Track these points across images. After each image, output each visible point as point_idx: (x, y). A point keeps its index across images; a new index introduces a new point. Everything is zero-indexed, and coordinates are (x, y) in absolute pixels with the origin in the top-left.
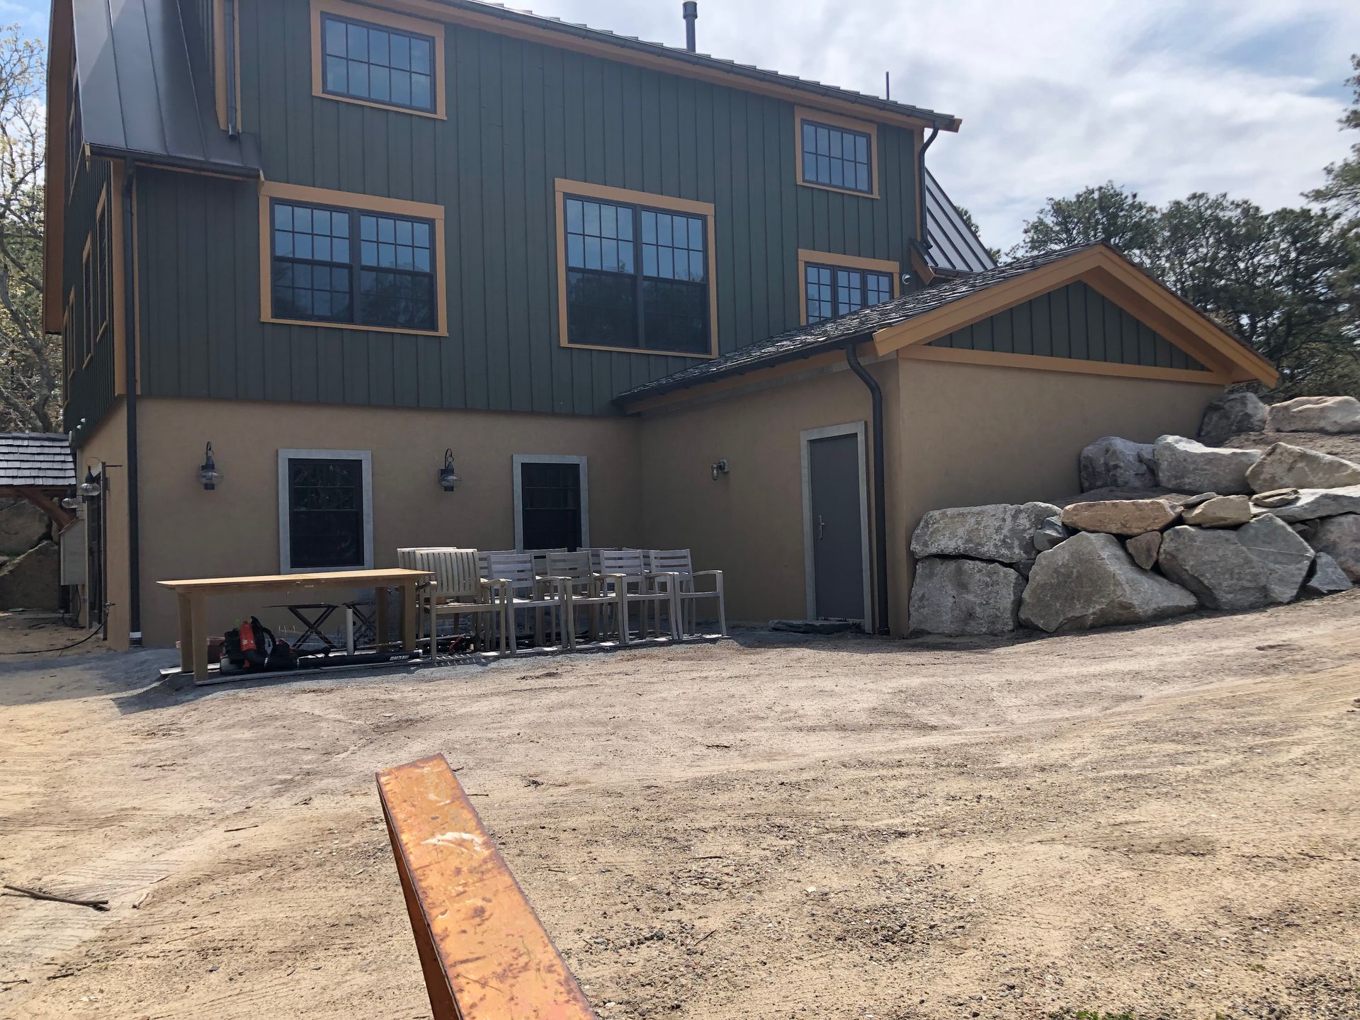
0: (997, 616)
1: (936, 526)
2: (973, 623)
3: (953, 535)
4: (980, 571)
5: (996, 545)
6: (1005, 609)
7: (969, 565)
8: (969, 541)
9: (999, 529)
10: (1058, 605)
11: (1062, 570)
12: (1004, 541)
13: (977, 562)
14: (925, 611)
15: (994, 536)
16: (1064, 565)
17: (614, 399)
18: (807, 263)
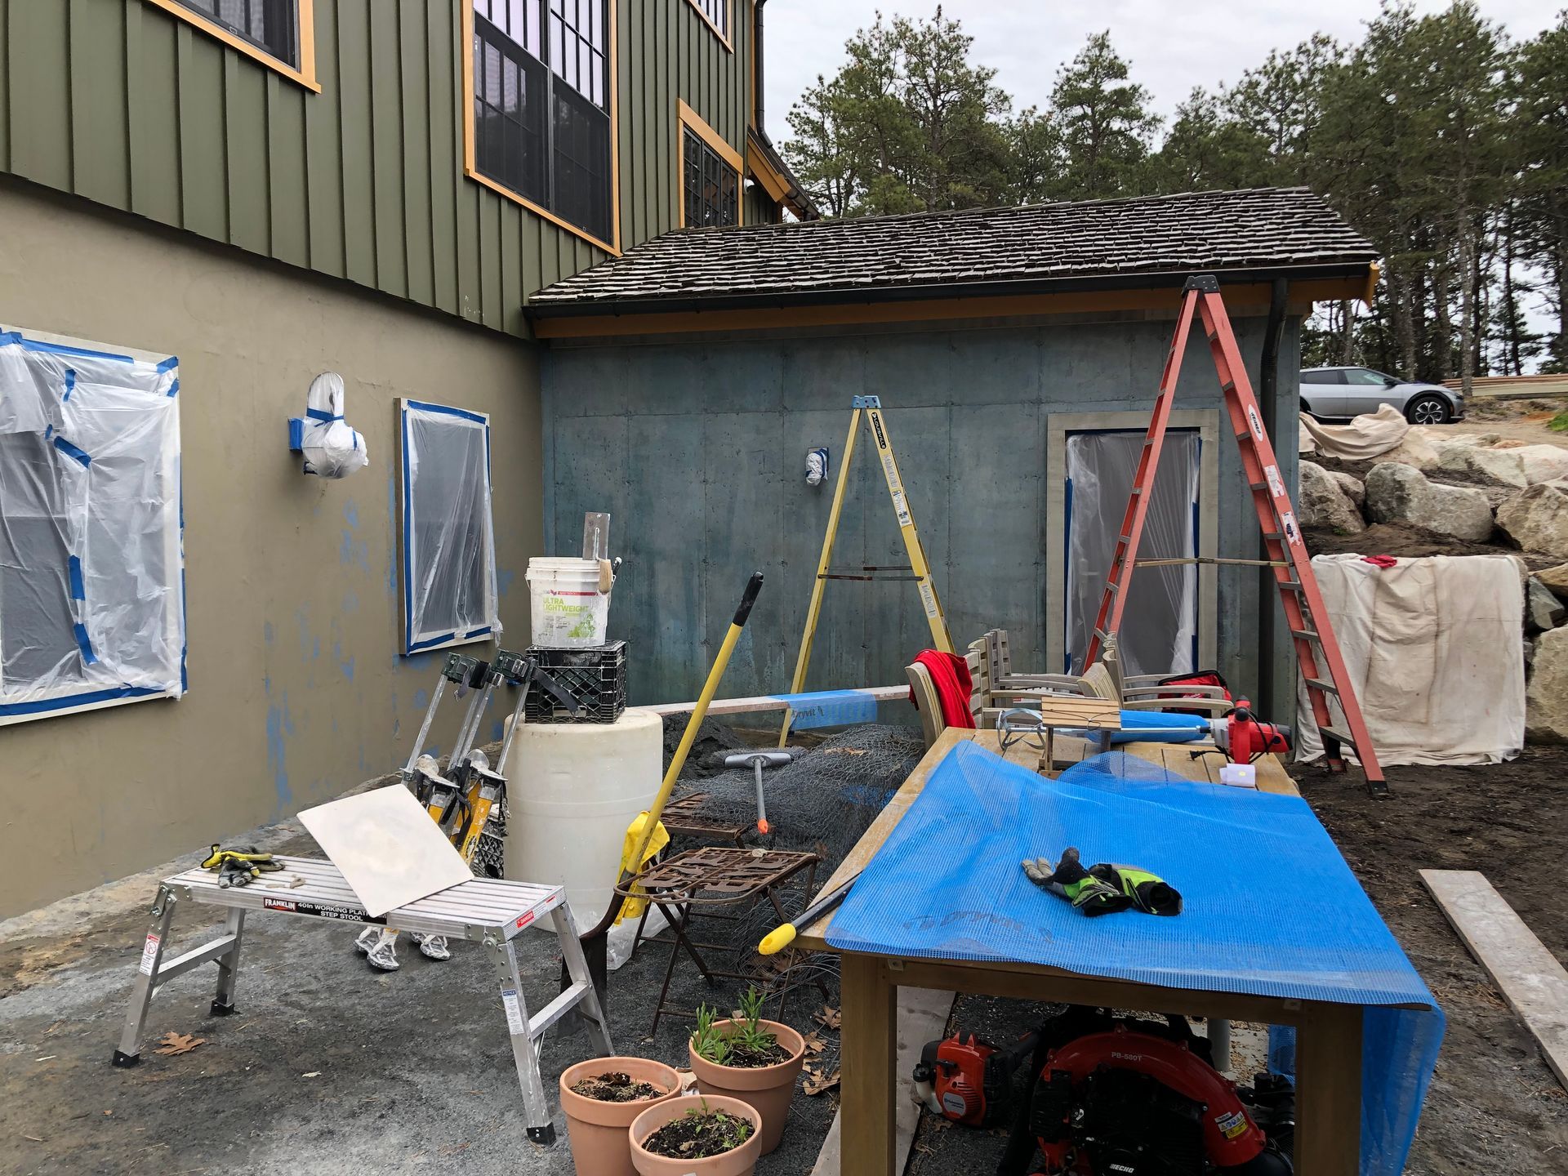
17: (526, 303)
18: (685, 125)
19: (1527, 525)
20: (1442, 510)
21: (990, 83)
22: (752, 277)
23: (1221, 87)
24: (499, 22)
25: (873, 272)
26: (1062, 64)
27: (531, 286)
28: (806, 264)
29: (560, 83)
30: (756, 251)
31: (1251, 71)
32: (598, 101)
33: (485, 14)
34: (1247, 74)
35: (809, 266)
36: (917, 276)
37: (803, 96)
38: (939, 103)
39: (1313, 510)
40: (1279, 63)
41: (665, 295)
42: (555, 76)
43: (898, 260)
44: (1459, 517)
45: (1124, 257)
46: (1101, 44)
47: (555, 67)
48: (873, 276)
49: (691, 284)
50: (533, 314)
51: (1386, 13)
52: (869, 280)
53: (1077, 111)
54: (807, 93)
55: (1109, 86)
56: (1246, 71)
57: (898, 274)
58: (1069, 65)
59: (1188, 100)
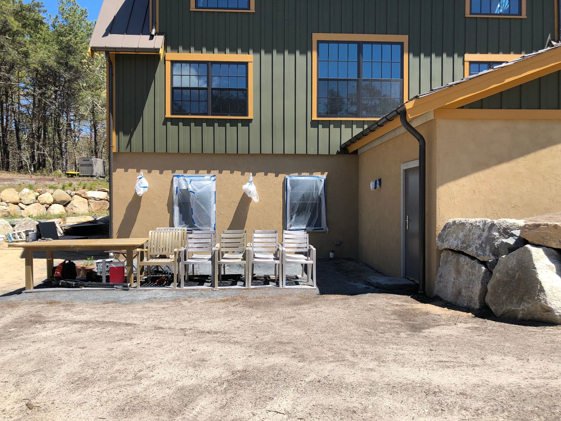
2: (460, 298)
4: (467, 264)
5: (476, 247)
6: (476, 294)
7: (463, 259)
8: (464, 242)
10: (504, 298)
11: (510, 272)
12: (481, 245)
13: (466, 257)
14: (441, 285)
15: (477, 241)
18: (470, 62)
29: (368, 80)
42: (364, 79)
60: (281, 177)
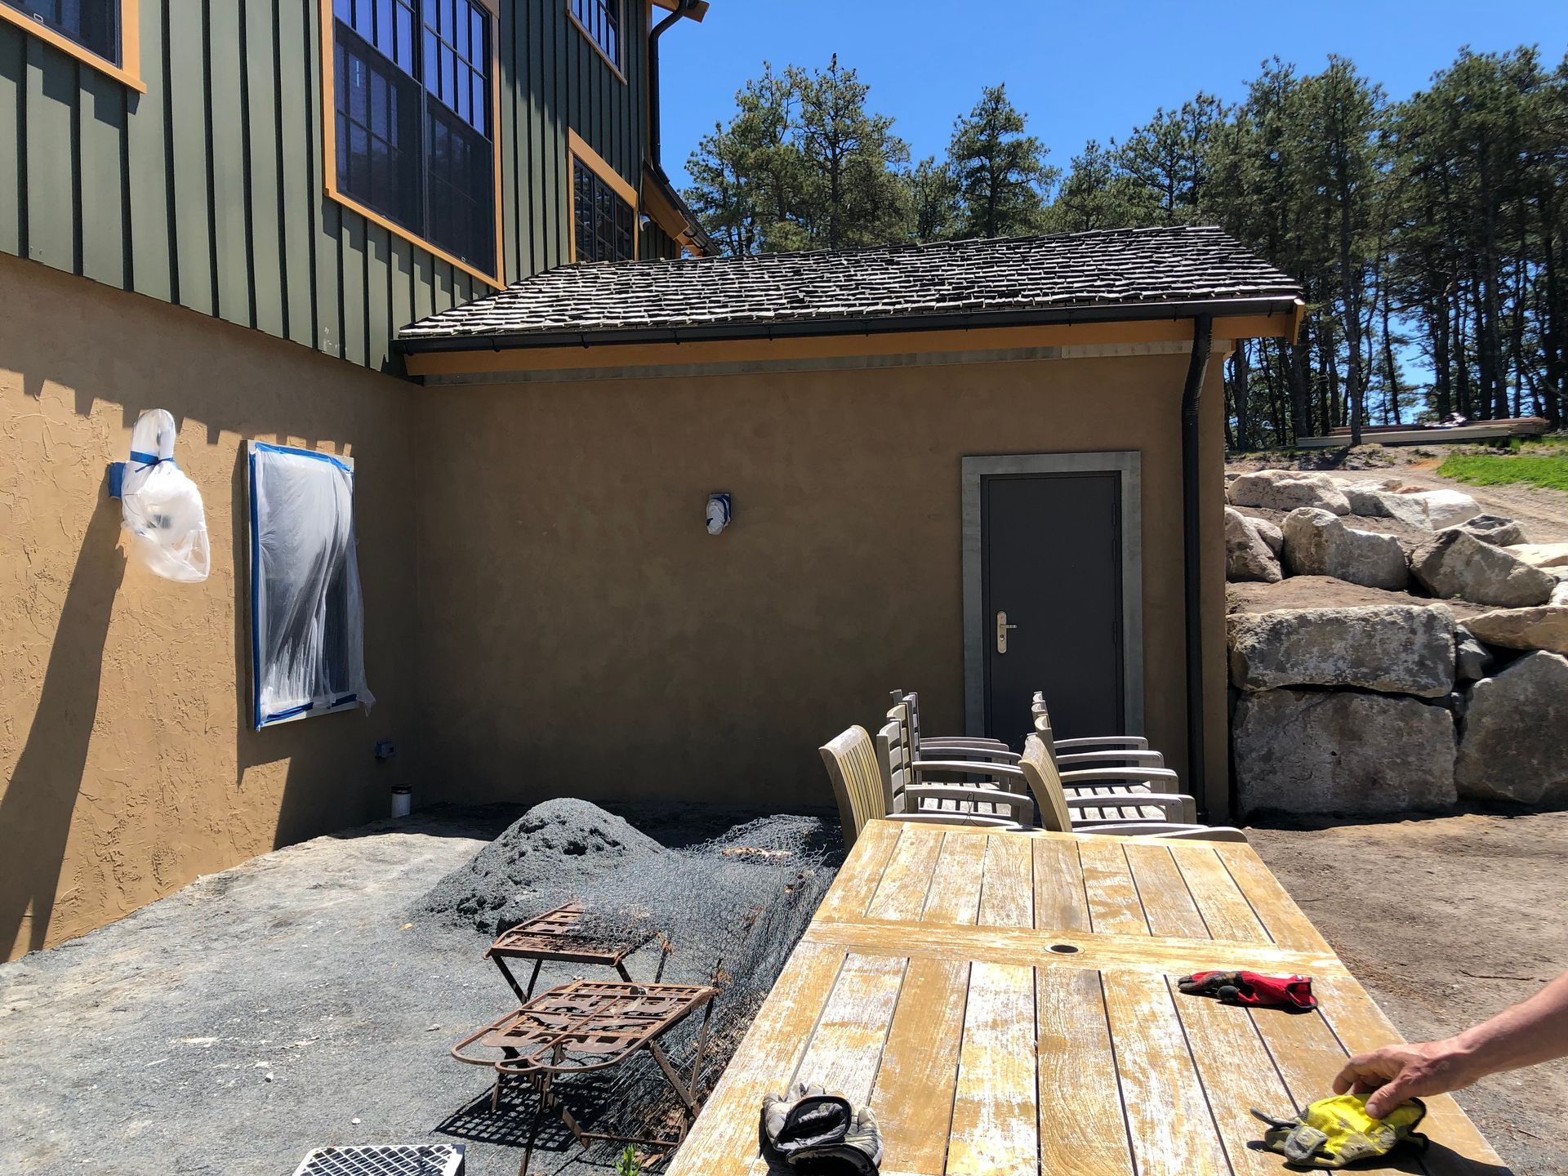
0: (1426, 783)
1: (1294, 637)
2: (1377, 793)
3: (1325, 655)
4: (1384, 712)
5: (1409, 671)
6: (1444, 771)
7: (1359, 703)
8: (1357, 663)
9: (1407, 646)
10: (1535, 762)
11: (1529, 709)
12: (1421, 663)
13: (1375, 697)
14: (1278, 779)
15: (1403, 656)
16: (1534, 702)
17: (396, 338)
18: (575, 156)
19: (1442, 570)
20: (1360, 555)
21: (888, 132)
22: (645, 311)
23: (1113, 142)
24: (364, 30)
25: (776, 307)
26: (959, 117)
27: (402, 317)
28: (704, 298)
29: (435, 102)
30: (650, 285)
31: (1140, 129)
32: (479, 127)
33: (347, 22)
34: (1137, 131)
35: (707, 301)
36: (822, 310)
37: (701, 144)
38: (838, 151)
39: (1231, 557)
40: (1166, 121)
41: (550, 328)
42: (429, 94)
43: (801, 295)
44: (1375, 563)
45: (1038, 292)
46: (997, 98)
47: (430, 85)
48: (775, 310)
49: (579, 317)
50: (403, 349)
51: (1266, 74)
52: (771, 314)
53: (975, 163)
54: (704, 141)
55: (1005, 139)
56: (1135, 129)
57: (802, 308)
58: (966, 118)
59: (1083, 154)
60: (229, 441)
